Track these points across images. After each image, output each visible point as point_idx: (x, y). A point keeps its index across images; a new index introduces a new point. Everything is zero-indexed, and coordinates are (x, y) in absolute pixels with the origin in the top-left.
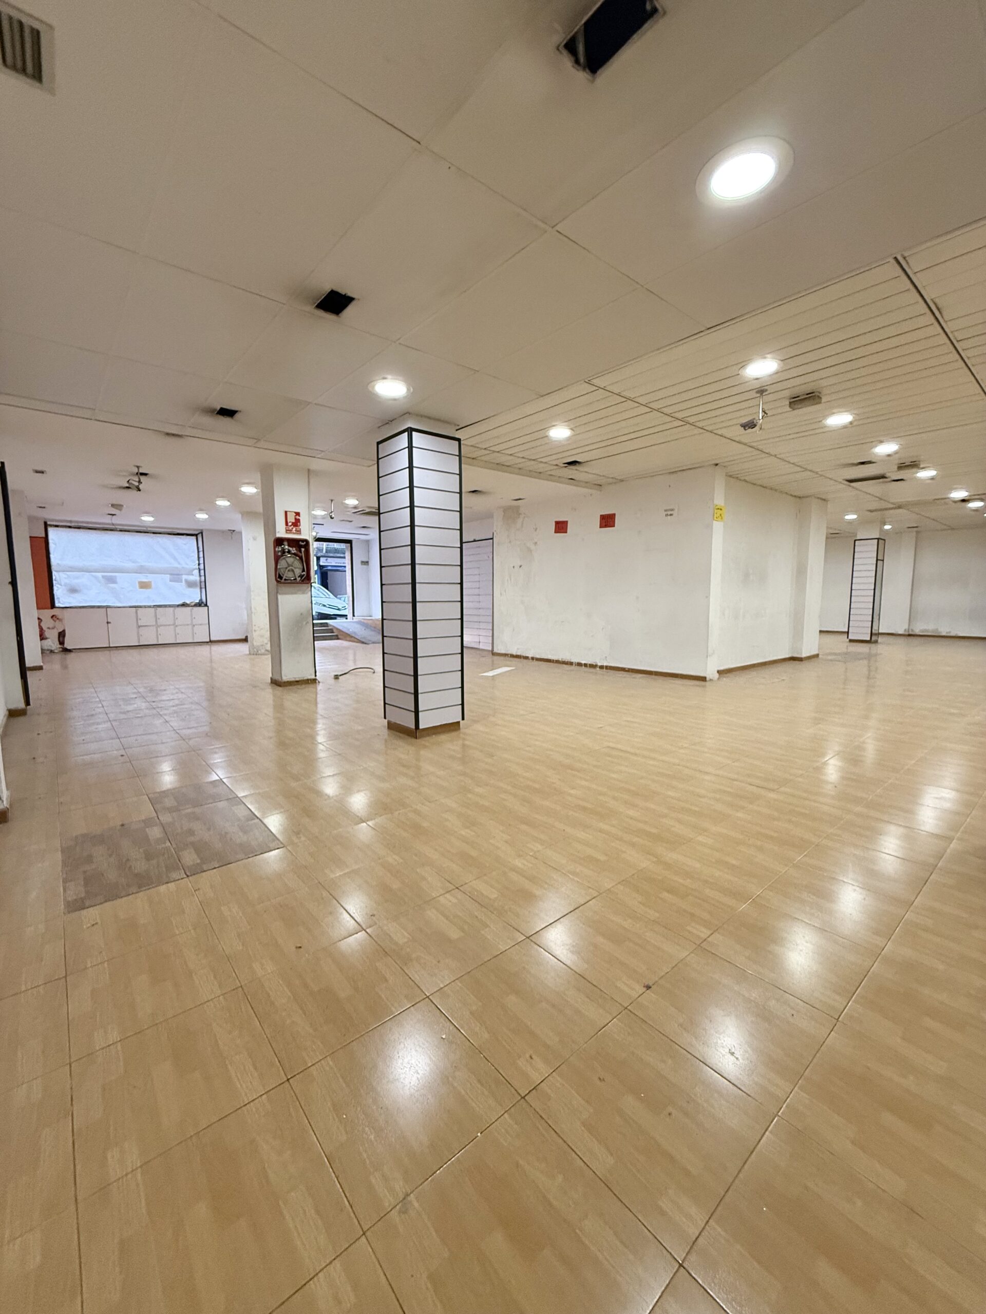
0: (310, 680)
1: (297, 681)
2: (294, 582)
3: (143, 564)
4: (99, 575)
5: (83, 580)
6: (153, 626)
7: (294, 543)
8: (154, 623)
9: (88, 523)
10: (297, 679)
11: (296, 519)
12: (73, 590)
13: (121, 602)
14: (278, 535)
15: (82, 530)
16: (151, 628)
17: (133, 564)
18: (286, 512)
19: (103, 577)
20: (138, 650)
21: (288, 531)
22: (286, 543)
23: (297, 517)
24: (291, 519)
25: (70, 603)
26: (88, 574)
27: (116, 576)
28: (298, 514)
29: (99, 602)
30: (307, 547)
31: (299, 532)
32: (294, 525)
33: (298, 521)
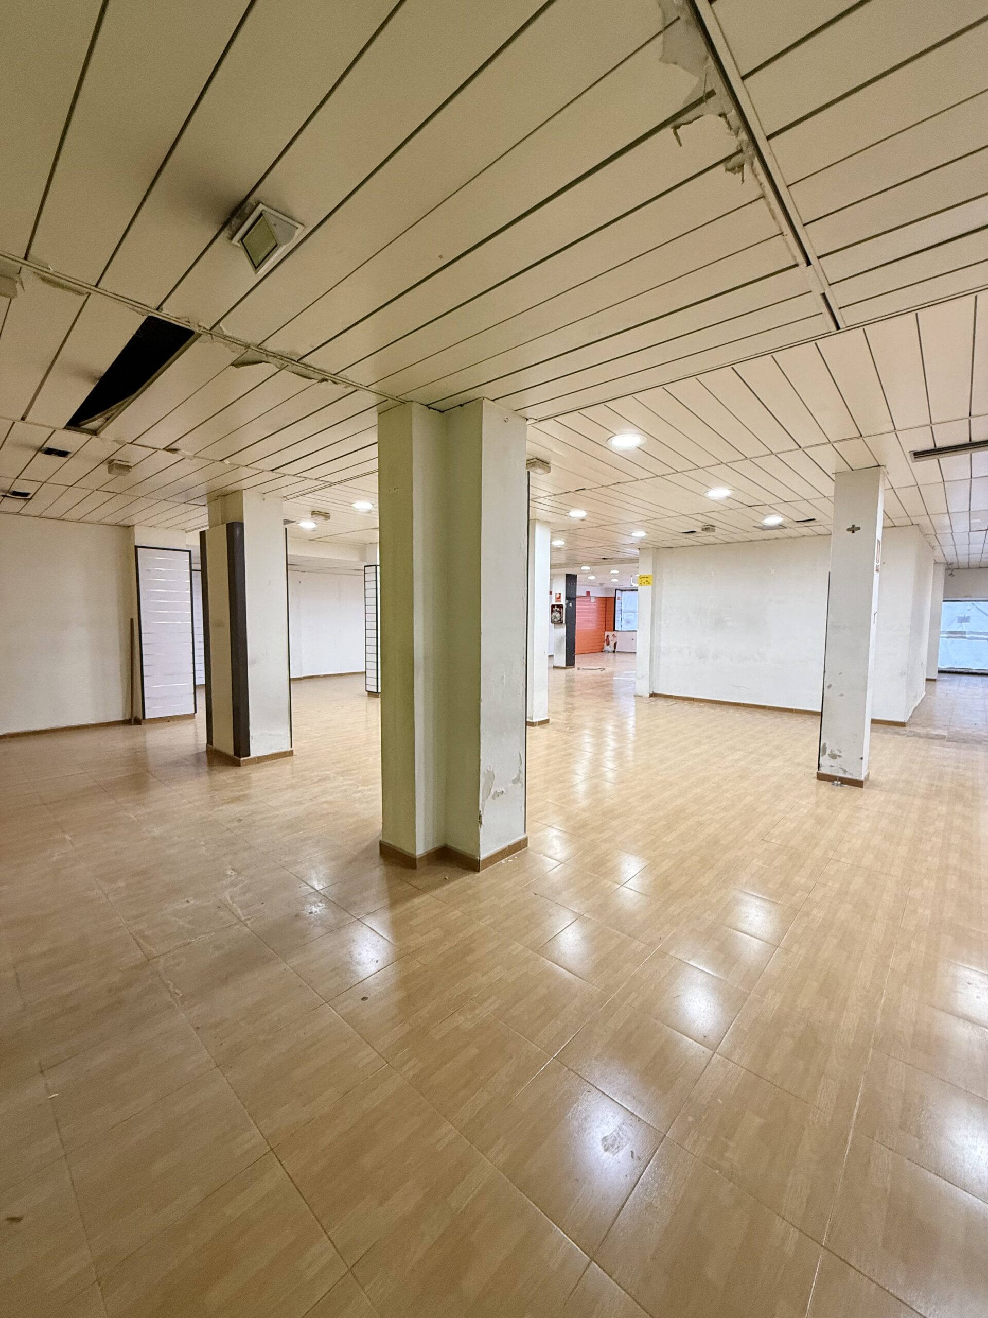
0: (565, 667)
2: (557, 623)
7: (558, 606)
14: (552, 604)
21: (556, 601)
22: (555, 607)
24: (558, 596)
28: (560, 594)
30: (563, 607)
31: (560, 601)
32: (559, 599)
33: (560, 597)
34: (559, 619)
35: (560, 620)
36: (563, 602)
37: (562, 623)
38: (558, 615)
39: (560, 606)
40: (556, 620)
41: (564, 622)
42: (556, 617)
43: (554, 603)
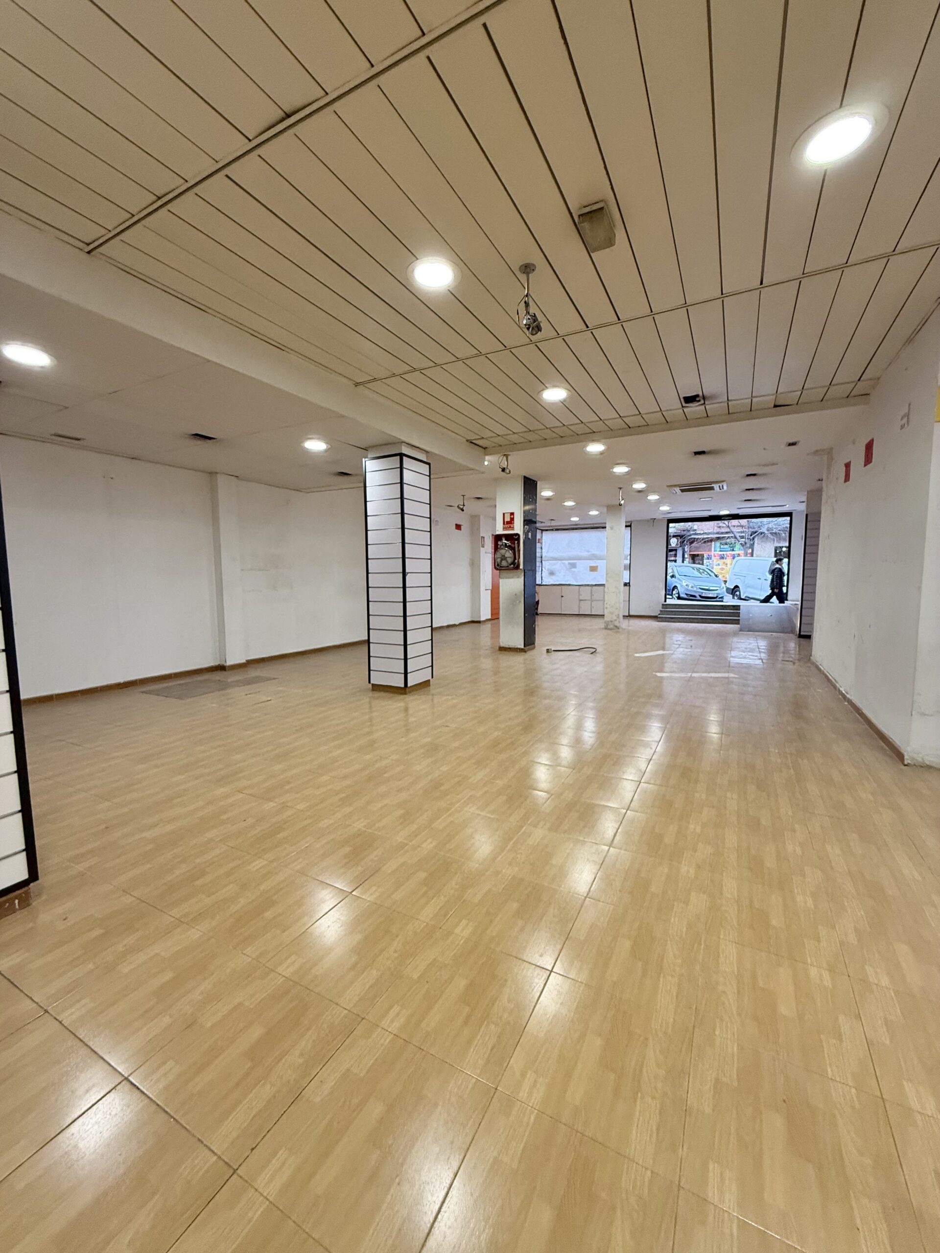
0: (519, 649)
1: (510, 648)
2: (507, 569)
3: (594, 552)
4: (567, 562)
5: (557, 566)
6: (588, 600)
7: (508, 537)
8: (589, 598)
9: (564, 526)
10: (510, 647)
11: (511, 518)
12: (552, 573)
13: (577, 582)
14: (498, 533)
15: (559, 531)
16: (587, 602)
17: (587, 553)
18: (504, 514)
19: (569, 563)
20: (577, 618)
21: (504, 529)
22: (504, 539)
23: (512, 516)
24: (508, 519)
25: (549, 582)
26: (560, 562)
27: (576, 563)
28: (512, 514)
29: (565, 581)
30: (518, 540)
31: (513, 528)
32: (509, 523)
33: (512, 519)
34: (510, 560)
35: (513, 563)
36: (518, 528)
37: (517, 567)
38: (509, 554)
39: (513, 538)
40: (504, 563)
41: (521, 567)
42: (504, 558)
43: (500, 530)
